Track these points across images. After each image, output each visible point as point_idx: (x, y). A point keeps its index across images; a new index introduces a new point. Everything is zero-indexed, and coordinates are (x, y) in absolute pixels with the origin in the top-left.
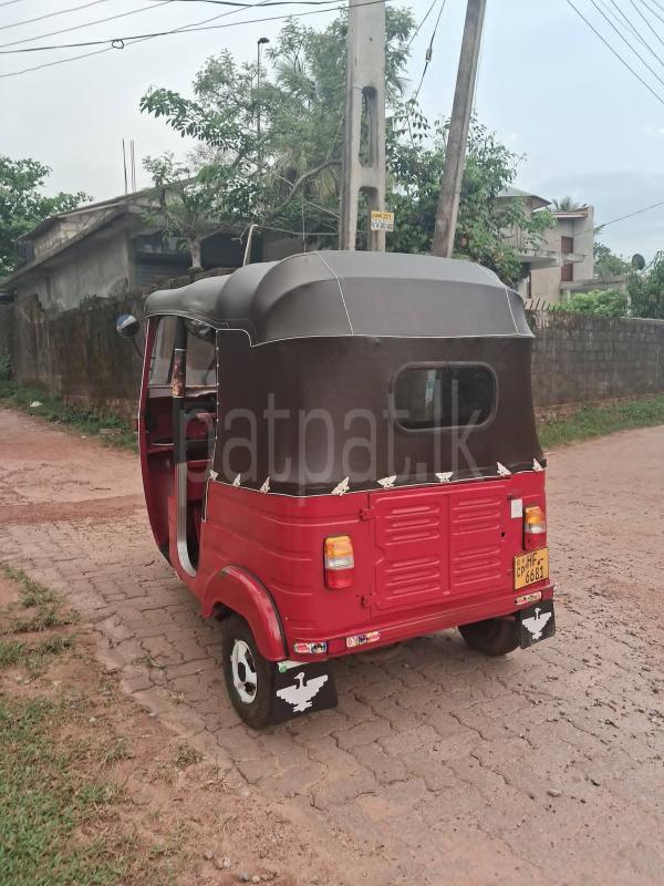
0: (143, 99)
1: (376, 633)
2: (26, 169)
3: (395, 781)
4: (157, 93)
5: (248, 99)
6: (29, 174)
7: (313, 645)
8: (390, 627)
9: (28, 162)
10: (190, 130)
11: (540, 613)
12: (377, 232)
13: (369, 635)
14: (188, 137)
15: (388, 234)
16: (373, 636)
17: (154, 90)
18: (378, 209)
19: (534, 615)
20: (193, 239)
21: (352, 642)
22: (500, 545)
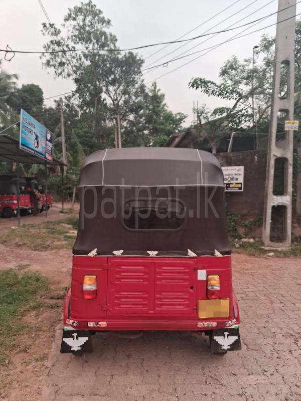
0: (190, 83)
1: (104, 323)
2: (178, 117)
3: (98, 394)
4: (195, 80)
5: (245, 75)
6: (179, 118)
7: (73, 321)
8: (115, 322)
9: (179, 114)
10: (212, 93)
11: (228, 335)
12: (288, 131)
13: (100, 323)
14: (212, 96)
15: (295, 131)
16: (103, 324)
17: (194, 78)
18: (289, 120)
19: (224, 336)
20: (212, 141)
21: (91, 324)
22: (189, 293)
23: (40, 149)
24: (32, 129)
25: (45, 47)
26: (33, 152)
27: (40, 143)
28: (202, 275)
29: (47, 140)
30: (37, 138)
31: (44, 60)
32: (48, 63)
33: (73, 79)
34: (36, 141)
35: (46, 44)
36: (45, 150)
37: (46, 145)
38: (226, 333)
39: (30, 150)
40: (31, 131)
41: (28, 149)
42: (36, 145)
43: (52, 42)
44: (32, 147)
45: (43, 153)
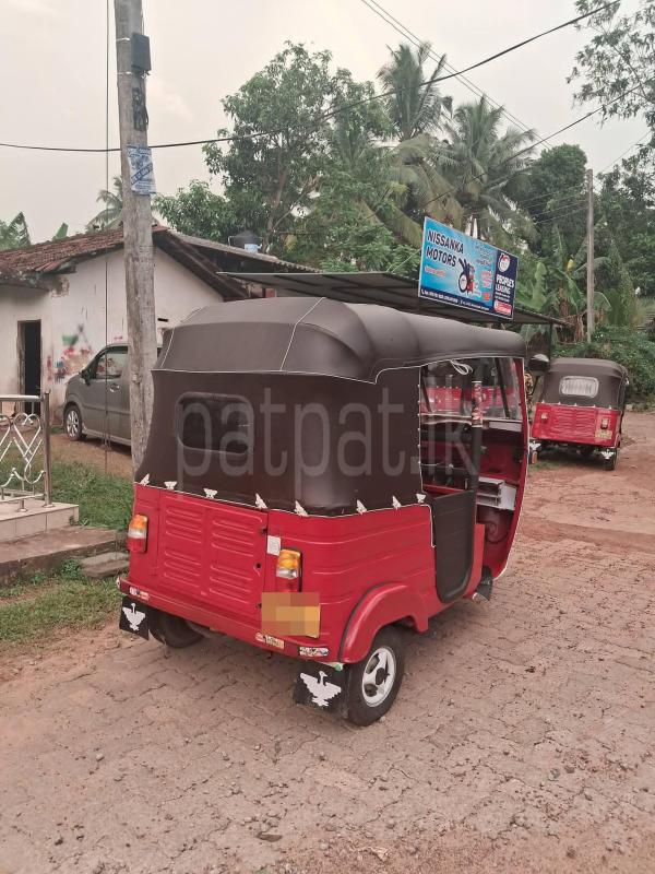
21: (133, 592)
22: (253, 572)
23: (476, 294)
24: (455, 253)
25: (582, 56)
26: (456, 301)
27: (476, 281)
28: (274, 544)
29: (498, 272)
30: (467, 270)
31: (577, 86)
32: (587, 92)
33: (647, 116)
34: (464, 277)
35: (583, 50)
36: (491, 294)
37: (496, 283)
38: (322, 674)
39: (447, 298)
40: (450, 260)
41: (441, 296)
42: (463, 286)
43: (598, 40)
44: (455, 290)
45: (488, 301)
